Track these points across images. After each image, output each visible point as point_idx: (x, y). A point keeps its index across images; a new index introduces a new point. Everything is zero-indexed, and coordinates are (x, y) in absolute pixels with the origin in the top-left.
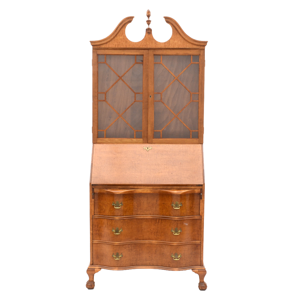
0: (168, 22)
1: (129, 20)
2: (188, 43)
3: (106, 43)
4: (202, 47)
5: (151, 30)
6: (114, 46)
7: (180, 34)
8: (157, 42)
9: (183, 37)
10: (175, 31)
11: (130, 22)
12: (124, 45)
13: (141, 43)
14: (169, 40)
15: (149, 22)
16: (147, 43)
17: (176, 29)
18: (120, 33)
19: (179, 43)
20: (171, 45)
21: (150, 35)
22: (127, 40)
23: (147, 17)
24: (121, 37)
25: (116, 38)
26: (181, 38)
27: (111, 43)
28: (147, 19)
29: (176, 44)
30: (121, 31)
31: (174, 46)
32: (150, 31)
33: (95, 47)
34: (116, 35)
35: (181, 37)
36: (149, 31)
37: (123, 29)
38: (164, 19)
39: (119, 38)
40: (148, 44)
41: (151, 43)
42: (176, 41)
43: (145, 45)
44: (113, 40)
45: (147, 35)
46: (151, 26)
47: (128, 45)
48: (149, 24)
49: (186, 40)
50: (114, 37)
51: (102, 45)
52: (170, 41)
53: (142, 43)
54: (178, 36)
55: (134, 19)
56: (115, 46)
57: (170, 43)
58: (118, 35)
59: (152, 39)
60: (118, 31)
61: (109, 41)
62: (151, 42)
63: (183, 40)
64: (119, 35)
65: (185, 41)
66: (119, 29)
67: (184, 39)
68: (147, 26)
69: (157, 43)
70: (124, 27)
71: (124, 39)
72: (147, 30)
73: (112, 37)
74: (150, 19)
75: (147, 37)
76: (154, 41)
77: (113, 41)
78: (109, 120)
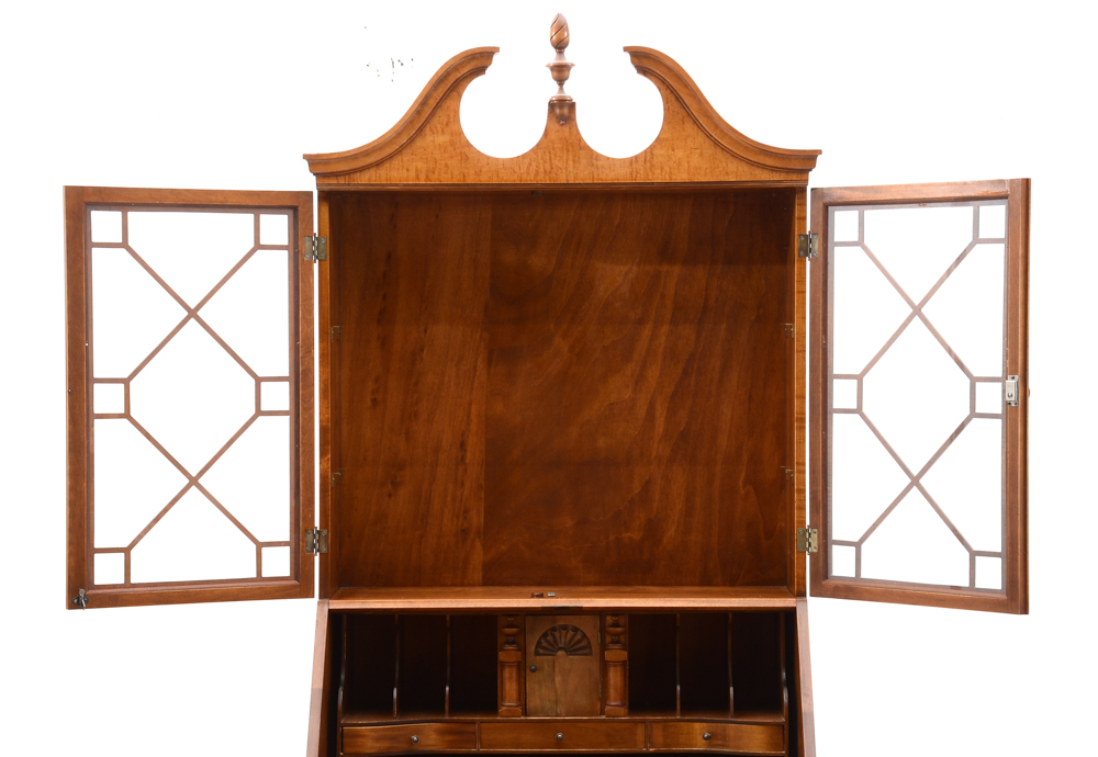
0: (642, 70)
1: (475, 63)
2: (731, 159)
3: (378, 164)
4: (794, 177)
5: (572, 106)
6: (412, 174)
7: (695, 121)
8: (598, 155)
9: (709, 136)
10: (676, 105)
11: (480, 70)
12: (456, 172)
13: (530, 164)
14: (652, 148)
15: (561, 72)
16: (556, 162)
17: (678, 99)
18: (435, 120)
19: (695, 160)
20: (658, 171)
21: (566, 129)
22: (466, 150)
23: (553, 52)
24: (442, 139)
25: (419, 143)
26: (701, 138)
27: (396, 162)
28: (551, 56)
29: (680, 164)
30: (439, 112)
31: (671, 173)
32: (566, 111)
33: (326, 181)
34: (421, 129)
35: (700, 133)
36: (562, 111)
37: (449, 102)
38: (627, 56)
39: (433, 140)
40: (560, 165)
41: (571, 163)
42: (680, 153)
43: (545, 171)
44: (408, 151)
45: (555, 127)
46: (571, 90)
47: (473, 172)
48: (561, 81)
49: (724, 149)
50: (411, 140)
51: (358, 174)
52: (655, 152)
53: (534, 164)
54: (690, 128)
55: (496, 58)
56: (418, 178)
57: (655, 160)
58: (427, 129)
59: (576, 146)
60: (428, 111)
61: (390, 157)
62: (571, 157)
63: (709, 149)
64: (431, 129)
65: (719, 151)
66: (432, 103)
67: (716, 143)
68: (551, 90)
69: (600, 163)
70: (455, 94)
71: (452, 143)
72: (552, 105)
73: (404, 140)
74: (569, 55)
75: (553, 136)
76: (583, 153)
77: (406, 156)
78: (390, 495)
